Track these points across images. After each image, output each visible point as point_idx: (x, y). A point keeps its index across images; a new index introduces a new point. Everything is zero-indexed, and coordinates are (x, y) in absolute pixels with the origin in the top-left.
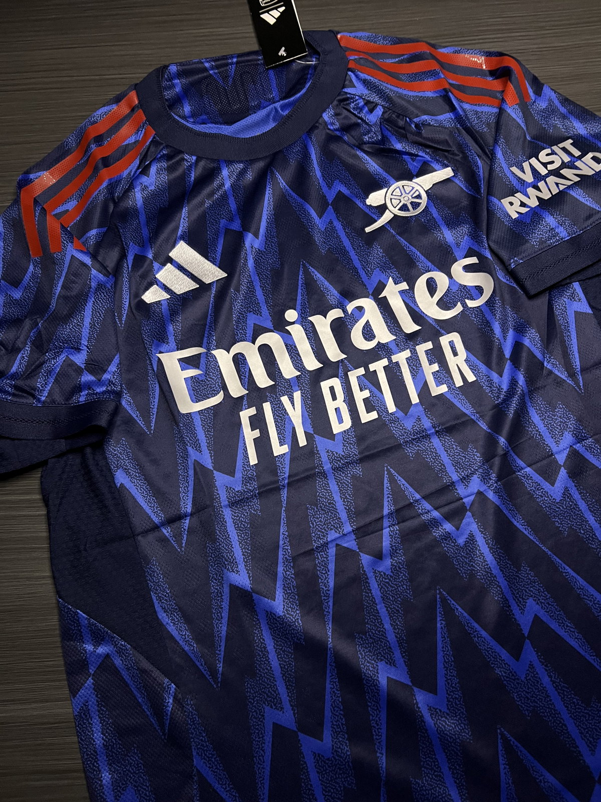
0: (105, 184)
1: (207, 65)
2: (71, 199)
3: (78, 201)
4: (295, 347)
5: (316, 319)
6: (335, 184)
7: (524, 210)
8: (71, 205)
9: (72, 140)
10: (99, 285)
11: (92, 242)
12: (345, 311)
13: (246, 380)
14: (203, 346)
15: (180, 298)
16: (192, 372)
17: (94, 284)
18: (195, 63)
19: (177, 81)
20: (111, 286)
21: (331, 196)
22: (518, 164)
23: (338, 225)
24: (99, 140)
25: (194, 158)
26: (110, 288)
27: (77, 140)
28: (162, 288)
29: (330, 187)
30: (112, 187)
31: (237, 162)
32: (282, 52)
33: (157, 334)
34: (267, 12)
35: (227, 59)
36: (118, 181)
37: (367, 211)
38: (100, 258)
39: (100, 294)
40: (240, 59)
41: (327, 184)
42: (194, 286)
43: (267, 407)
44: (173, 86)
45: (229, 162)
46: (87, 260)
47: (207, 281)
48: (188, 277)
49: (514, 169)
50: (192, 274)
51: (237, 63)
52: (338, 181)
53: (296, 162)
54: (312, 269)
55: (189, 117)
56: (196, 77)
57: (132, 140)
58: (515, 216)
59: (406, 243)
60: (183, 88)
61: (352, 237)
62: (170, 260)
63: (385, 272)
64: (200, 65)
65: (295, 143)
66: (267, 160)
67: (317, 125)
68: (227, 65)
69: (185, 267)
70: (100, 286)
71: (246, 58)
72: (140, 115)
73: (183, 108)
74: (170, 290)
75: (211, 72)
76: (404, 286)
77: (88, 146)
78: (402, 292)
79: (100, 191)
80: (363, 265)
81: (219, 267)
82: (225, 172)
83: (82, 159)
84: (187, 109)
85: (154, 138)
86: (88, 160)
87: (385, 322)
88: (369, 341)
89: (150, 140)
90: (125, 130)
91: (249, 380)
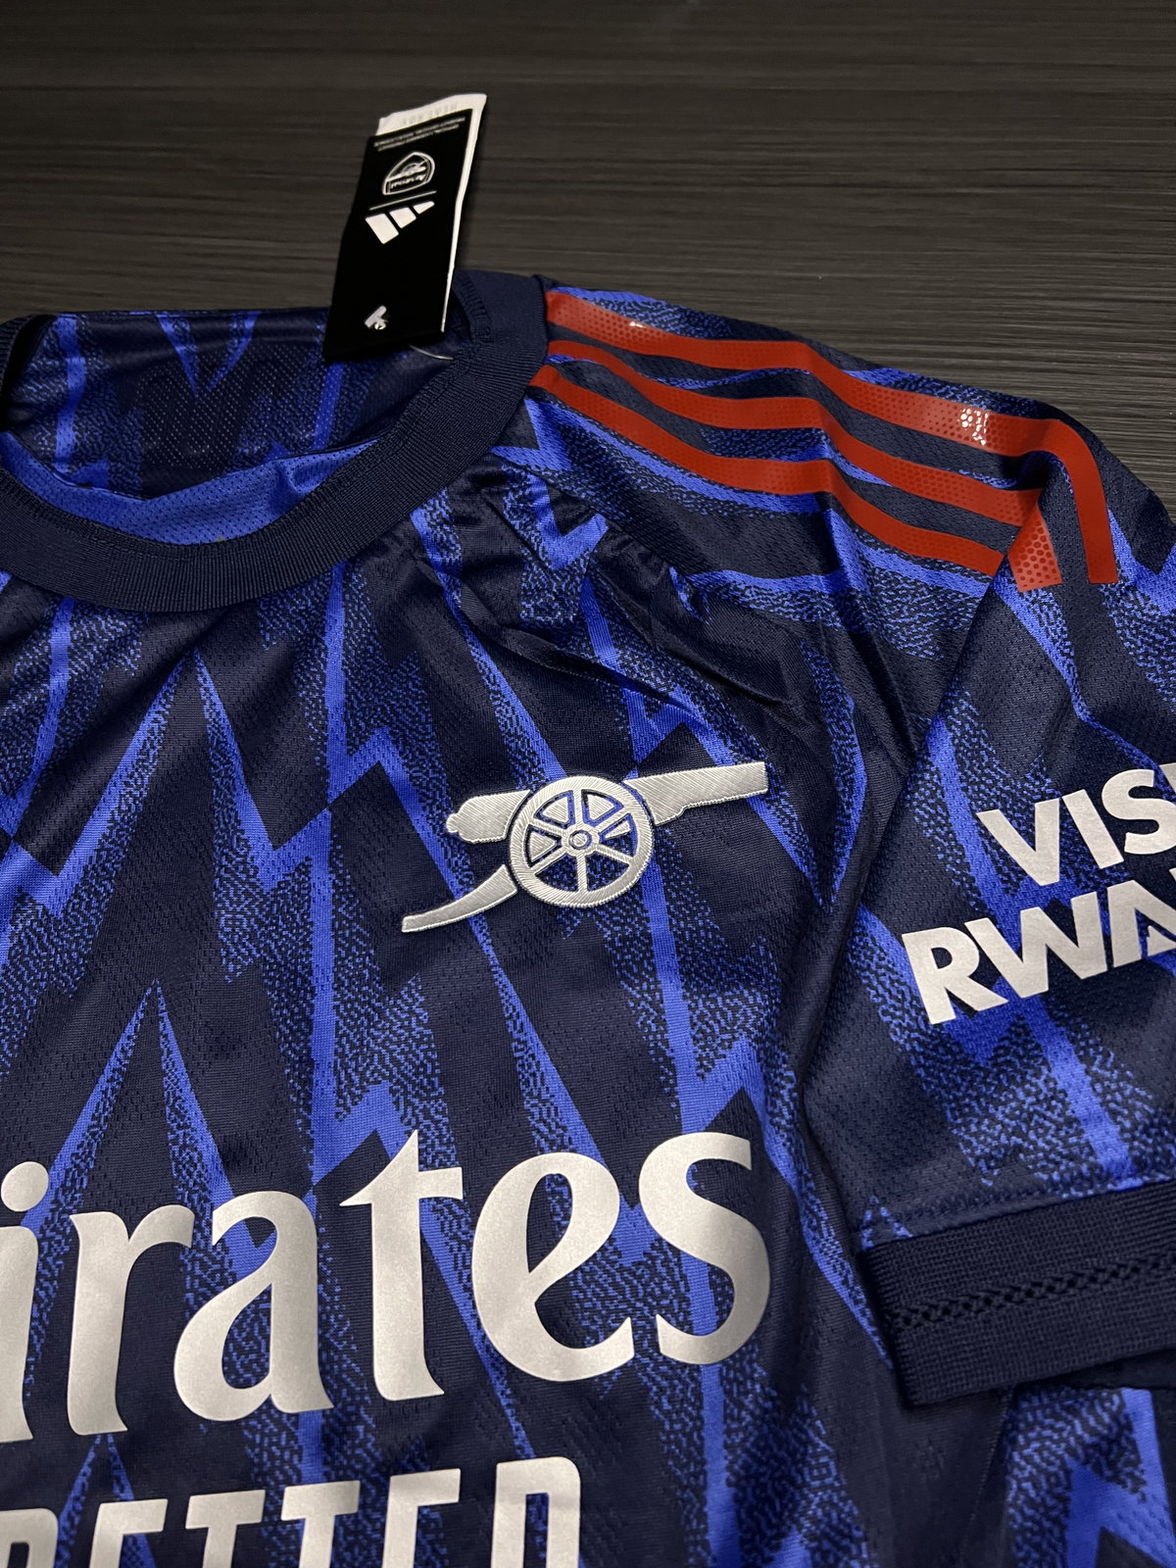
1: (168, 328)
6: (373, 737)
7: (982, 999)
12: (201, 1225)
18: (136, 319)
19: (78, 361)
21: (342, 780)
22: (1016, 801)
23: (322, 882)
25: (4, 579)
29: (354, 744)
31: (112, 613)
34: (386, 211)
35: (229, 319)
37: (437, 852)
44: (61, 372)
49: (996, 822)
51: (255, 333)
53: (282, 644)
54: (166, 1026)
55: (62, 460)
56: (134, 357)
58: (939, 1012)
59: (520, 1008)
61: (349, 938)
63: (408, 1103)
64: (148, 327)
65: (304, 585)
67: (387, 541)
68: (227, 334)
71: (282, 324)
73: (56, 433)
75: (179, 349)
76: (449, 1182)
78: (433, 1208)
80: (343, 1055)
82: (61, 637)
88: (234, 1383)
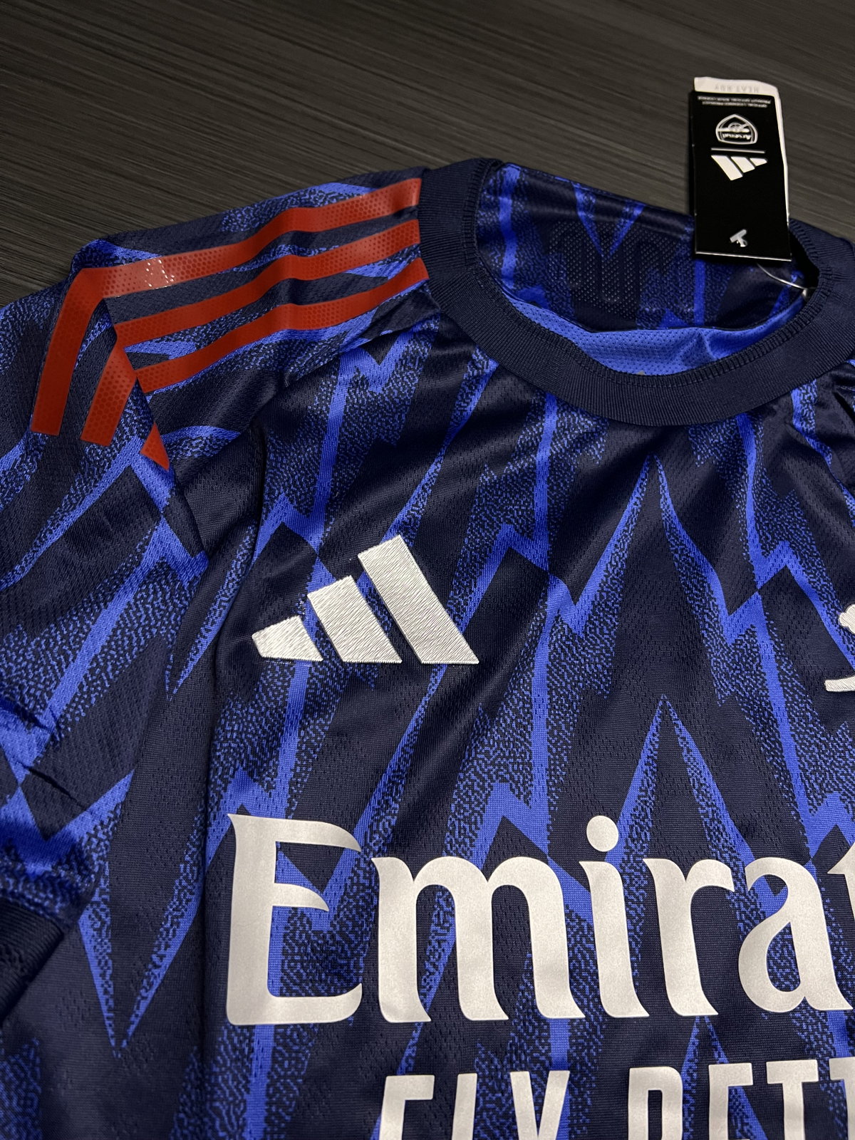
0: (277, 337)
1: (580, 197)
2: (184, 335)
3: (198, 347)
4: (591, 928)
5: (662, 869)
6: (779, 547)
8: (178, 349)
9: (241, 219)
10: (161, 565)
11: (191, 453)
12: (739, 877)
13: (438, 977)
14: (357, 829)
15: (346, 673)
16: (301, 896)
17: (150, 558)
18: (559, 183)
19: (507, 200)
20: (190, 583)
21: (764, 572)
23: (765, 645)
24: (303, 241)
25: (493, 365)
26: (186, 584)
27: (254, 223)
28: (310, 630)
29: (766, 548)
30: (289, 349)
31: (582, 413)
32: (739, 238)
33: (253, 752)
34: (729, 155)
35: (623, 203)
36: (308, 344)
37: (837, 639)
38: (191, 498)
39: (155, 592)
40: (648, 215)
41: (760, 541)
42: (389, 655)
43: (467, 1084)
44: (496, 206)
45: (566, 406)
46: (162, 491)
47: (426, 656)
48: (383, 626)
50: (394, 623)
51: (639, 219)
52: (788, 543)
53: (707, 464)
54: (682, 731)
55: (507, 278)
56: (547, 210)
57: (373, 271)
60: (512, 219)
61: (792, 689)
62: (357, 571)
64: (567, 193)
65: (716, 424)
66: (648, 436)
67: (775, 407)
68: (619, 214)
69: (387, 600)
70: (164, 571)
71: (660, 219)
72: (412, 231)
73: (503, 255)
74: (329, 642)
75: (581, 214)
77: (275, 244)
79: (259, 347)
80: (804, 770)
81: (465, 635)
82: (550, 422)
83: (246, 263)
84: (509, 260)
85: (422, 287)
86: (259, 271)
87: (833, 953)
88: (780, 987)
89: (414, 288)
90: (365, 245)
91: (444, 978)
